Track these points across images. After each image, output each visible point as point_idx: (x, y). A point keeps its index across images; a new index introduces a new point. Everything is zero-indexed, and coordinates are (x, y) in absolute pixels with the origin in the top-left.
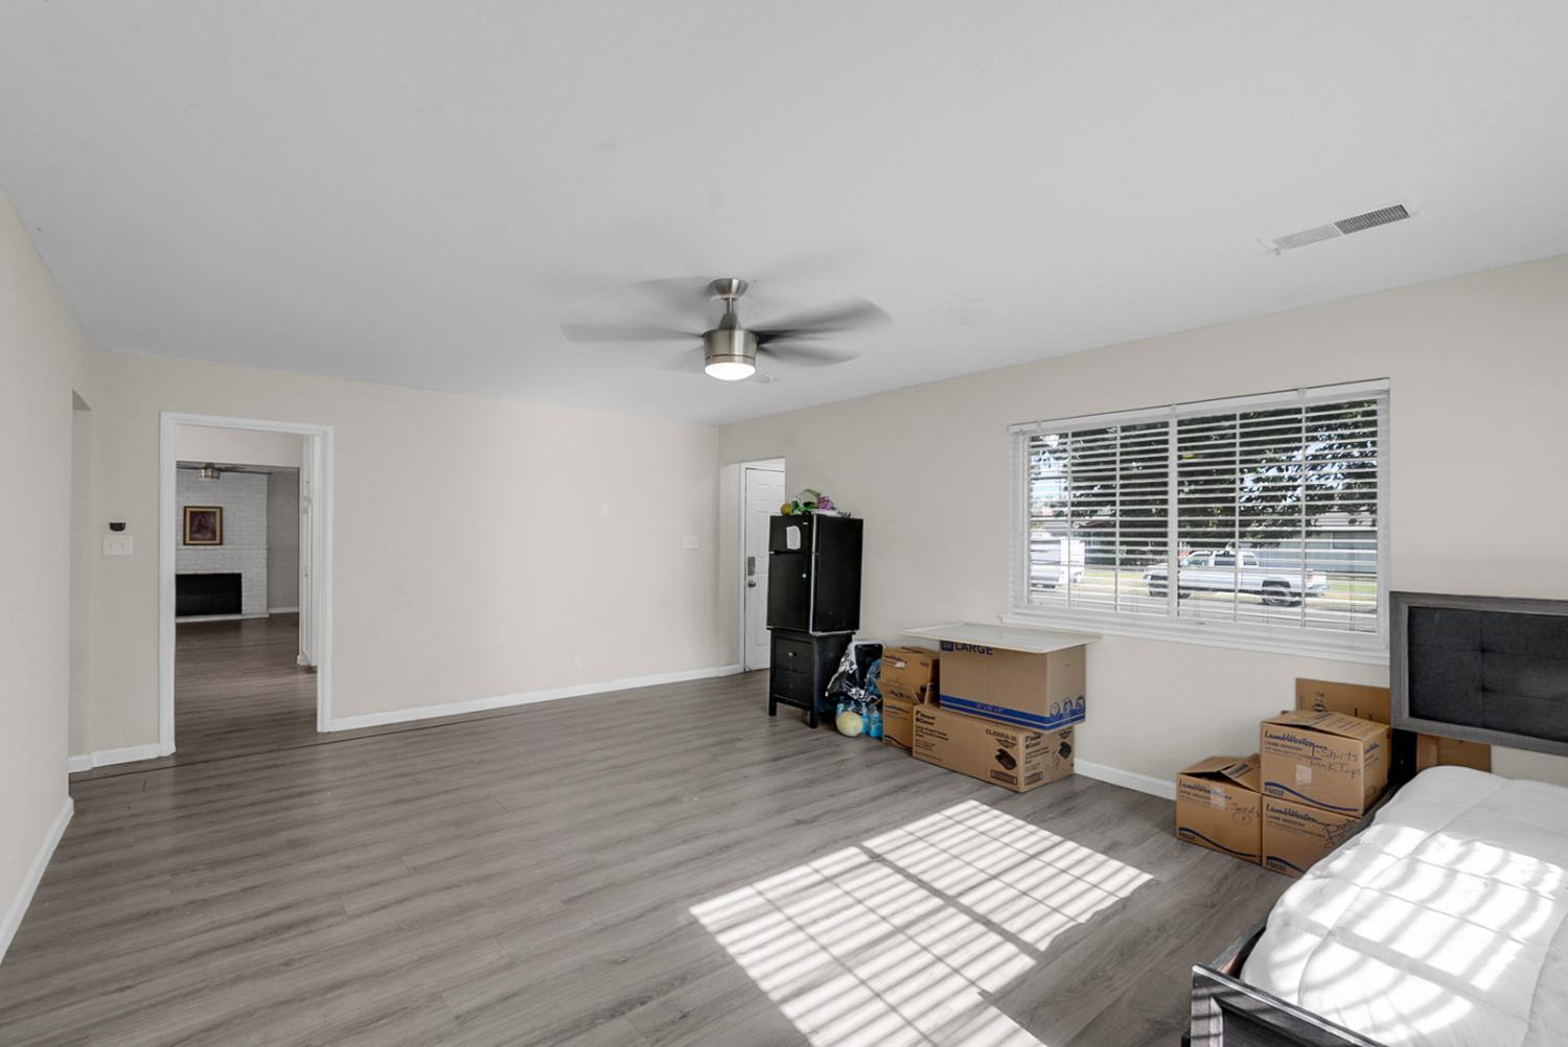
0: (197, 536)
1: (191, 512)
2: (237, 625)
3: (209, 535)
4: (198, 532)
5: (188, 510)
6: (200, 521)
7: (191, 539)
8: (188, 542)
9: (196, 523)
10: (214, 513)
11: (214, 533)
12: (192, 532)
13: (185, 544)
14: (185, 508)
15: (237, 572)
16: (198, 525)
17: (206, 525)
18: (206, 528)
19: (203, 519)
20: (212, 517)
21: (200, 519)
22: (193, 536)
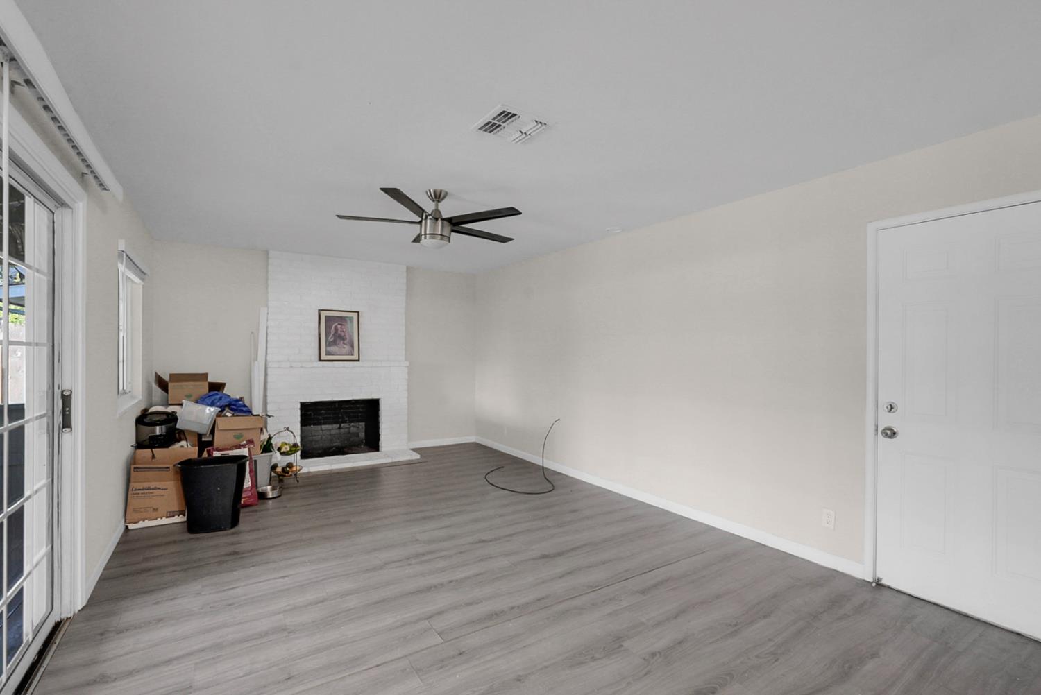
0: (333, 349)
1: (326, 317)
2: (372, 473)
3: (347, 348)
4: (334, 343)
5: (323, 314)
6: (336, 329)
7: (328, 353)
8: (324, 357)
9: (332, 331)
11: (352, 347)
12: (329, 344)
13: (320, 360)
14: (319, 310)
15: (375, 397)
16: (334, 335)
17: (343, 334)
18: (342, 338)
19: (339, 326)
20: (349, 325)
21: (336, 327)
22: (329, 349)
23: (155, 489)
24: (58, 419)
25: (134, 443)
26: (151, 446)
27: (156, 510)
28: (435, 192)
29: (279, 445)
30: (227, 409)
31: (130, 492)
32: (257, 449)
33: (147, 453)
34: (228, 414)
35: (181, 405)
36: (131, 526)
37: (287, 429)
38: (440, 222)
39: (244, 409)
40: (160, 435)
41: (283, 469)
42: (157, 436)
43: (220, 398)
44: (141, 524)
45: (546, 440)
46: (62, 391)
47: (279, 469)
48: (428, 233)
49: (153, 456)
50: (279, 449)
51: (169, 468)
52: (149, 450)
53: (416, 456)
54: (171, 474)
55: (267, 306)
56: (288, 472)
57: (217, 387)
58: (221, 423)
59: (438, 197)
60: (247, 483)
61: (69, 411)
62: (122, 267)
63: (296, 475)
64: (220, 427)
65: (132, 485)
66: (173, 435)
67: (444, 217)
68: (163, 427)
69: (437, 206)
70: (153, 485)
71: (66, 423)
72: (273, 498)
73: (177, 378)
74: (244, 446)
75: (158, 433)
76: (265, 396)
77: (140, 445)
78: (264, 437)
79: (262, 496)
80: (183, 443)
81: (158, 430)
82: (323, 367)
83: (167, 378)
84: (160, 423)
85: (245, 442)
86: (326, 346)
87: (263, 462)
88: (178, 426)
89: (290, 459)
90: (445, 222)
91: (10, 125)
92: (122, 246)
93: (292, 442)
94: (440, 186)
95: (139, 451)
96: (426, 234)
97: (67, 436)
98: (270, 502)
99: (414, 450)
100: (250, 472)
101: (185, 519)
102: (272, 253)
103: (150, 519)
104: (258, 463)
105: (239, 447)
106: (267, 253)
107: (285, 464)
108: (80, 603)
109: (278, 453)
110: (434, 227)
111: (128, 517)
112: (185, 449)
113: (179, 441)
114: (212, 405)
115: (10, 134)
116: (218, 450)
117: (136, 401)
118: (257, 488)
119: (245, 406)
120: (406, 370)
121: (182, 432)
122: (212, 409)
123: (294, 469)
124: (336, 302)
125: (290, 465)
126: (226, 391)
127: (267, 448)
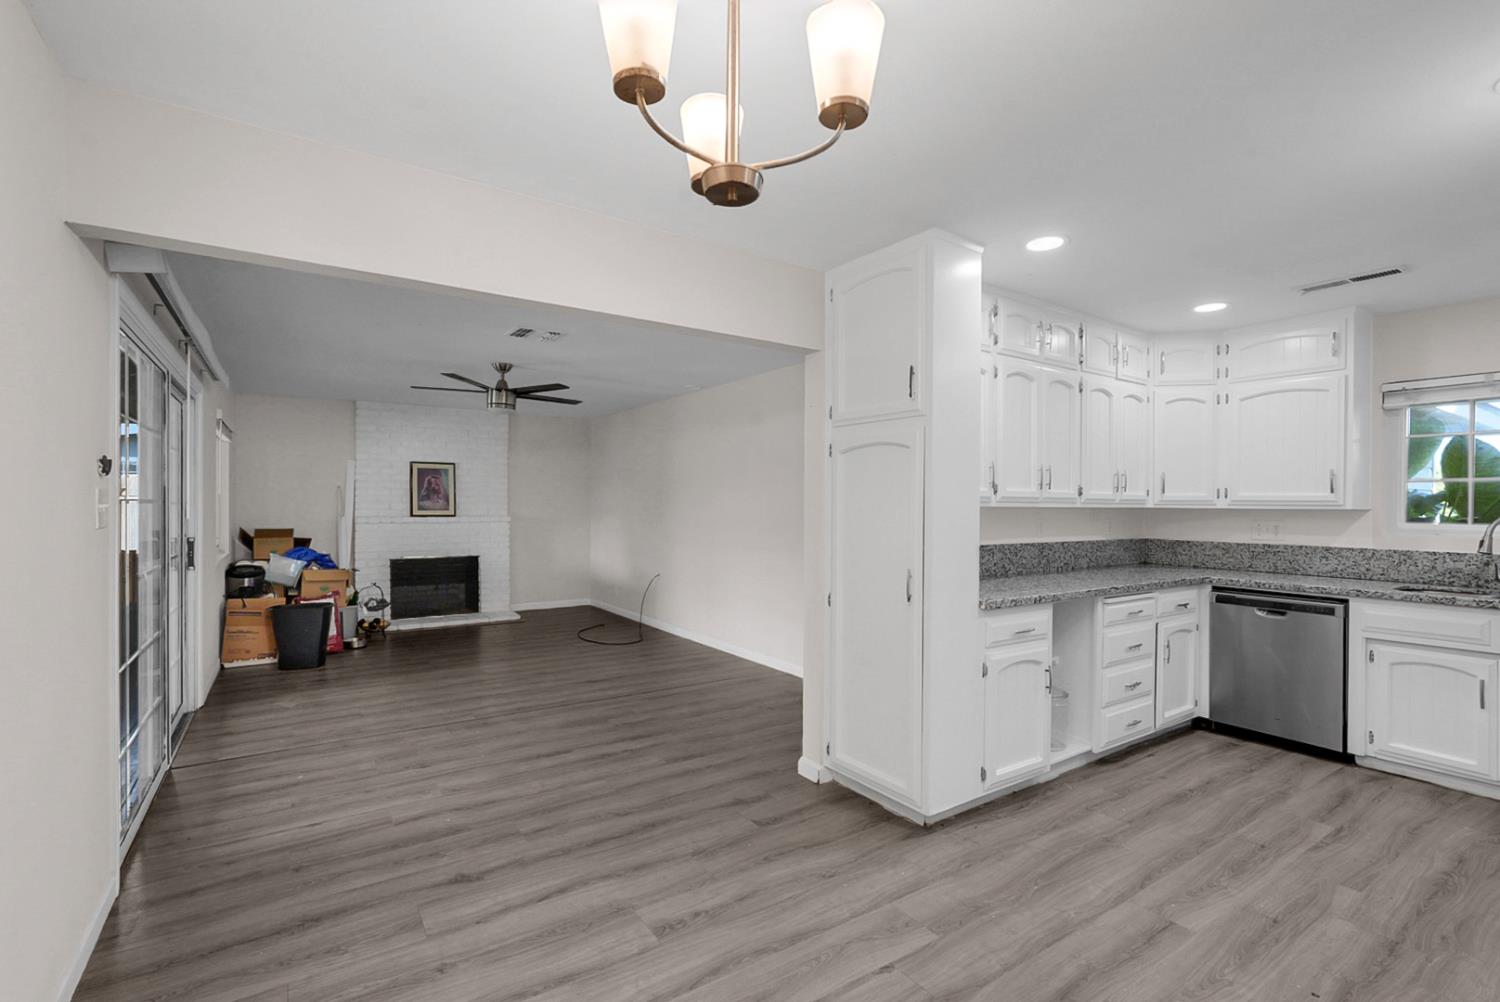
0: (427, 503)
1: (419, 470)
2: (471, 632)
3: (441, 503)
4: (427, 497)
5: (416, 467)
6: (430, 483)
7: (420, 508)
8: (416, 512)
9: (425, 485)
10: (446, 471)
11: (447, 500)
12: (421, 499)
13: (412, 515)
14: (412, 463)
15: (473, 554)
16: (427, 489)
17: (437, 488)
18: (436, 492)
19: (433, 480)
20: (443, 477)
21: (429, 480)
22: (421, 503)
23: (248, 632)
24: (185, 559)
25: (223, 592)
26: (241, 596)
27: (248, 652)
28: (500, 365)
29: (366, 600)
30: (313, 563)
31: (226, 635)
32: (342, 602)
33: (238, 602)
34: (315, 568)
35: (268, 560)
36: (227, 665)
37: (375, 584)
38: (504, 393)
39: (330, 564)
40: (248, 587)
41: (371, 624)
42: (245, 588)
43: (306, 554)
44: (235, 664)
45: (645, 595)
46: (188, 539)
47: (366, 625)
48: (494, 401)
49: (244, 606)
50: (366, 605)
51: (260, 613)
52: (240, 600)
53: (518, 617)
54: (262, 619)
55: (355, 459)
56: (375, 628)
57: (303, 543)
58: (307, 575)
59: (504, 368)
60: (333, 631)
61: (193, 554)
62: (219, 433)
63: (383, 631)
64: (307, 579)
65: (227, 628)
66: (261, 586)
67: (510, 387)
68: (252, 579)
69: (503, 376)
70: (245, 629)
71: (191, 563)
72: (358, 648)
73: (261, 533)
74: (330, 597)
75: (246, 585)
76: (353, 553)
77: (229, 595)
78: (350, 592)
79: (348, 646)
80: (271, 595)
81: (247, 582)
82: (415, 522)
83: (252, 534)
84: (249, 576)
85: (330, 593)
86: (419, 500)
87: (348, 613)
88: (266, 578)
89: (377, 614)
90: (509, 393)
91: (191, 383)
92: (219, 415)
93: (379, 597)
94: (504, 361)
95: (230, 600)
96: (491, 403)
97: (191, 573)
98: (356, 652)
99: (518, 612)
100: (336, 621)
101: (276, 660)
102: (358, 403)
103: (242, 659)
104: (344, 615)
105: (325, 597)
106: (354, 402)
107: (371, 619)
108: (200, 703)
109: (365, 608)
110: (498, 397)
111: (223, 657)
112: (272, 599)
113: (267, 593)
114: (299, 558)
115: (191, 388)
116: (304, 600)
117: (225, 555)
118: (343, 638)
119: (331, 561)
120: (507, 526)
121: (269, 584)
122: (299, 562)
123: (382, 624)
124: (430, 452)
125: (377, 621)
126: (311, 547)
127: (353, 601)
